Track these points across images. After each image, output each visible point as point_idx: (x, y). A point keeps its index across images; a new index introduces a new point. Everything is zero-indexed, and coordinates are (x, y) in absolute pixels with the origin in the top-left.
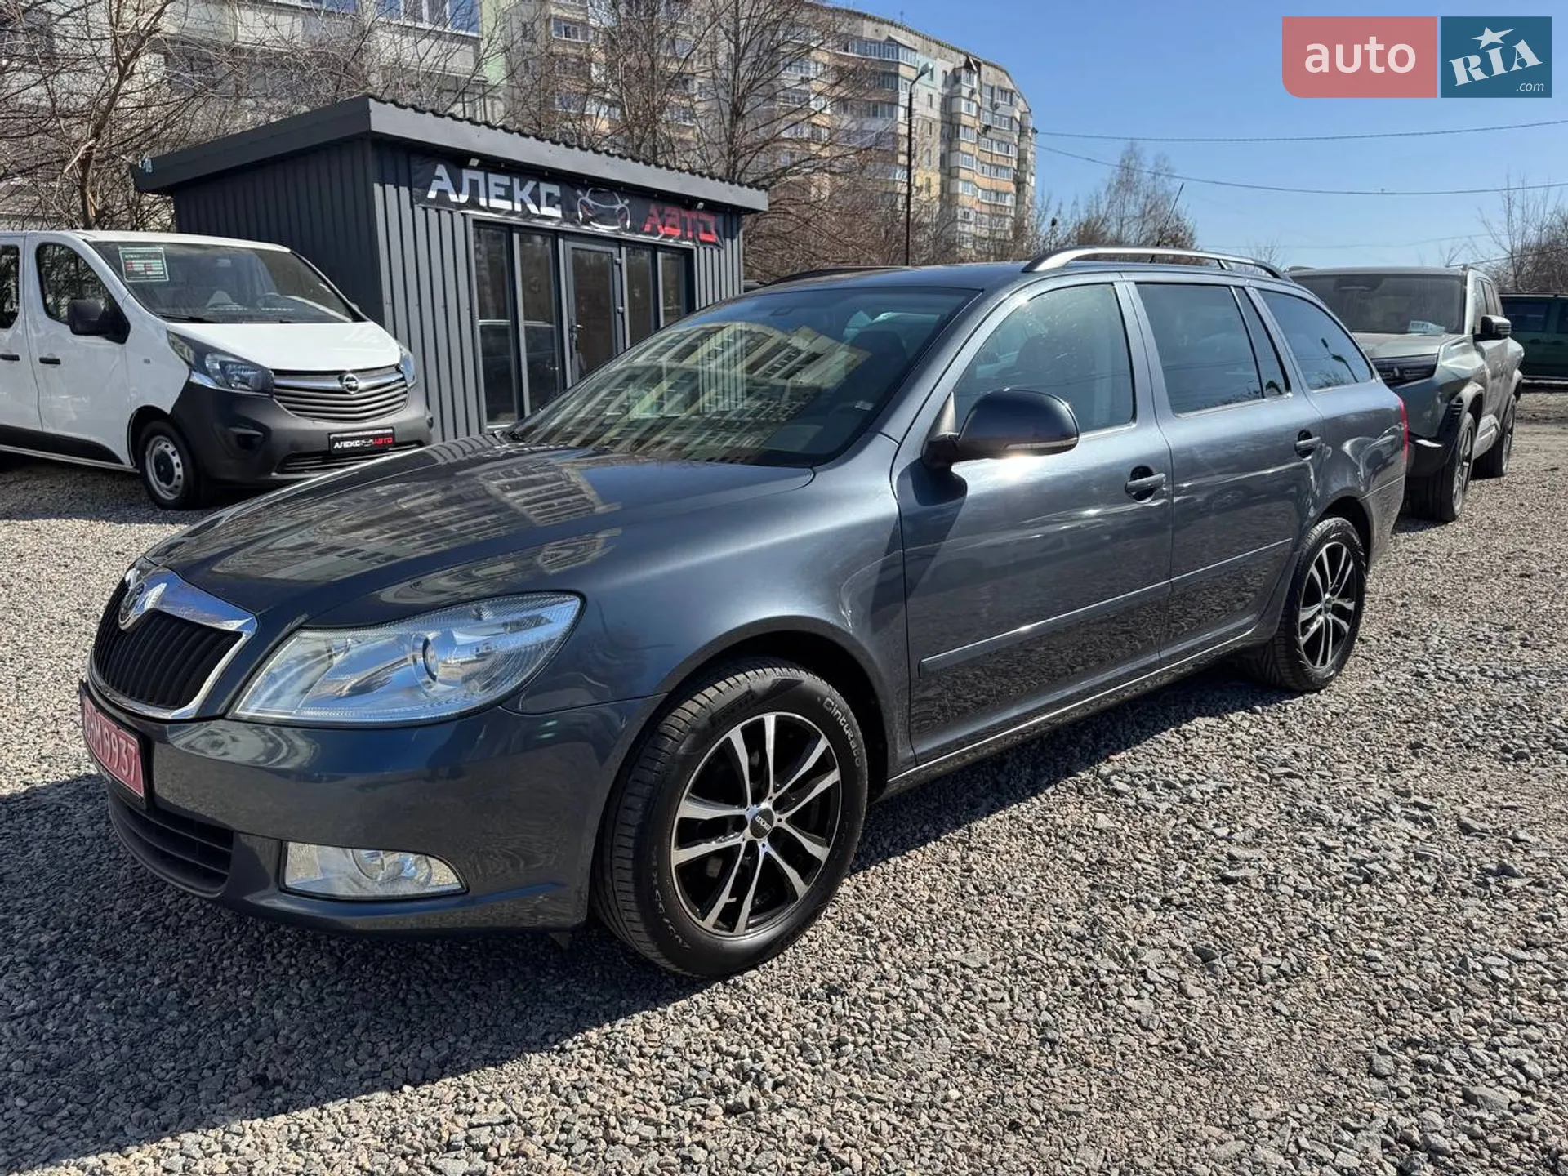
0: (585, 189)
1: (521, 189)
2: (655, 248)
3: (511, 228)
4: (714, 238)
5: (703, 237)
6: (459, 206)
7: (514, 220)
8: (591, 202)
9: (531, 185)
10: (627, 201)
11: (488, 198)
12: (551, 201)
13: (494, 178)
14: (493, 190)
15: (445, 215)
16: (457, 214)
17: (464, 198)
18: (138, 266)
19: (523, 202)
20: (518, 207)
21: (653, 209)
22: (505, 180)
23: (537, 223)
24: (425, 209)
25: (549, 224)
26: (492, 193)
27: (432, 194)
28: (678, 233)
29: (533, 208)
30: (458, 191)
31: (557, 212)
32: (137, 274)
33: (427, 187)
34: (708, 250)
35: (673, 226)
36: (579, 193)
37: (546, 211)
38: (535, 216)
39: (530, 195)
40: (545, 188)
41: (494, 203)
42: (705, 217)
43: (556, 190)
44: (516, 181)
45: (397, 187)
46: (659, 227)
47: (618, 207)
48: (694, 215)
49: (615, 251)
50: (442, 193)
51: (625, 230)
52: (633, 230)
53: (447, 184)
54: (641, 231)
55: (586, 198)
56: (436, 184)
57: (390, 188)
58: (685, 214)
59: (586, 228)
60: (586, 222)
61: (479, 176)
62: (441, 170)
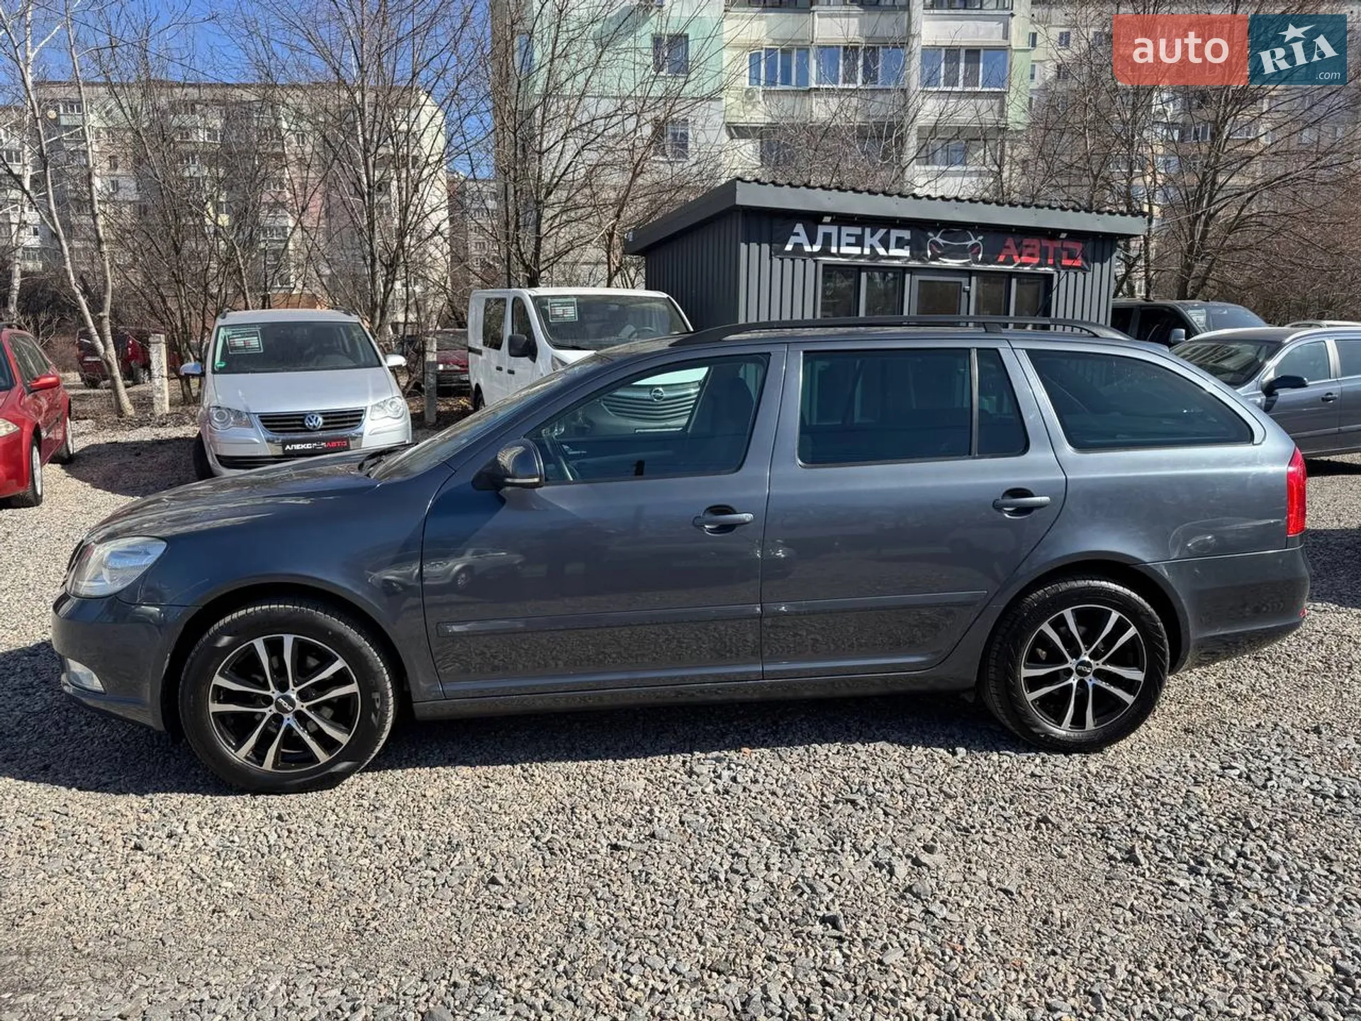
0: (936, 231)
1: (872, 236)
2: (1010, 275)
3: (860, 268)
4: (1078, 263)
5: (1066, 262)
6: (812, 254)
7: (862, 261)
8: (941, 241)
9: (882, 232)
10: (981, 238)
11: (839, 246)
12: (900, 243)
13: (845, 230)
14: (844, 239)
15: (799, 263)
16: (810, 262)
17: (816, 248)
18: (559, 311)
19: (872, 247)
20: (867, 251)
21: (1010, 242)
22: (858, 231)
23: (884, 262)
24: (782, 259)
25: (896, 263)
26: (843, 241)
27: (789, 247)
28: (1036, 260)
29: (881, 251)
30: (812, 243)
31: (905, 253)
32: (557, 316)
33: (786, 243)
34: (1072, 275)
35: (1031, 255)
36: (930, 234)
37: (894, 252)
38: (883, 257)
39: (880, 241)
40: (895, 233)
41: (844, 250)
42: (1070, 245)
43: (906, 234)
44: (868, 231)
45: (759, 245)
46: (1015, 257)
47: (970, 243)
48: (1058, 244)
49: (964, 280)
50: (798, 246)
51: (977, 262)
52: (984, 261)
53: (803, 238)
54: (995, 262)
55: (937, 239)
56: (793, 239)
57: (754, 246)
58: (1045, 243)
59: (933, 263)
60: (934, 258)
61: (833, 230)
62: (799, 228)
